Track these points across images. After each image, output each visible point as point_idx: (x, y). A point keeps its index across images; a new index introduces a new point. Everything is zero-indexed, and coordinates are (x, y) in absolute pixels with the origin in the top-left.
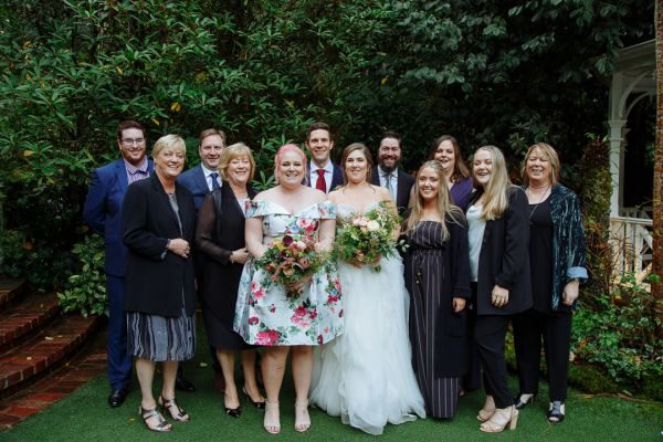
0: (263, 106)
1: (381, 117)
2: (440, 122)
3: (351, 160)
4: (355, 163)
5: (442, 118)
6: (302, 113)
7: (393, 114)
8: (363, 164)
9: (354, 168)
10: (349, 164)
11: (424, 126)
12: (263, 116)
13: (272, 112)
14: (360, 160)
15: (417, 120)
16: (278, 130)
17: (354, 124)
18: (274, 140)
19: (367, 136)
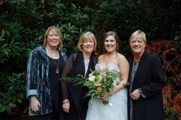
0: (58, 6)
1: (126, 15)
2: (159, 18)
3: (107, 41)
4: (109, 43)
5: (159, 16)
6: (82, 11)
7: (133, 13)
8: (113, 43)
9: (108, 46)
10: (106, 43)
11: (149, 21)
12: (58, 12)
13: (64, 10)
14: (112, 41)
15: (146, 17)
16: (67, 20)
17: (111, 19)
18: (65, 26)
19: (117, 26)
